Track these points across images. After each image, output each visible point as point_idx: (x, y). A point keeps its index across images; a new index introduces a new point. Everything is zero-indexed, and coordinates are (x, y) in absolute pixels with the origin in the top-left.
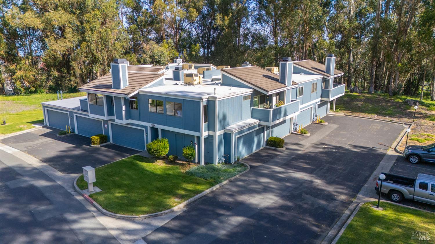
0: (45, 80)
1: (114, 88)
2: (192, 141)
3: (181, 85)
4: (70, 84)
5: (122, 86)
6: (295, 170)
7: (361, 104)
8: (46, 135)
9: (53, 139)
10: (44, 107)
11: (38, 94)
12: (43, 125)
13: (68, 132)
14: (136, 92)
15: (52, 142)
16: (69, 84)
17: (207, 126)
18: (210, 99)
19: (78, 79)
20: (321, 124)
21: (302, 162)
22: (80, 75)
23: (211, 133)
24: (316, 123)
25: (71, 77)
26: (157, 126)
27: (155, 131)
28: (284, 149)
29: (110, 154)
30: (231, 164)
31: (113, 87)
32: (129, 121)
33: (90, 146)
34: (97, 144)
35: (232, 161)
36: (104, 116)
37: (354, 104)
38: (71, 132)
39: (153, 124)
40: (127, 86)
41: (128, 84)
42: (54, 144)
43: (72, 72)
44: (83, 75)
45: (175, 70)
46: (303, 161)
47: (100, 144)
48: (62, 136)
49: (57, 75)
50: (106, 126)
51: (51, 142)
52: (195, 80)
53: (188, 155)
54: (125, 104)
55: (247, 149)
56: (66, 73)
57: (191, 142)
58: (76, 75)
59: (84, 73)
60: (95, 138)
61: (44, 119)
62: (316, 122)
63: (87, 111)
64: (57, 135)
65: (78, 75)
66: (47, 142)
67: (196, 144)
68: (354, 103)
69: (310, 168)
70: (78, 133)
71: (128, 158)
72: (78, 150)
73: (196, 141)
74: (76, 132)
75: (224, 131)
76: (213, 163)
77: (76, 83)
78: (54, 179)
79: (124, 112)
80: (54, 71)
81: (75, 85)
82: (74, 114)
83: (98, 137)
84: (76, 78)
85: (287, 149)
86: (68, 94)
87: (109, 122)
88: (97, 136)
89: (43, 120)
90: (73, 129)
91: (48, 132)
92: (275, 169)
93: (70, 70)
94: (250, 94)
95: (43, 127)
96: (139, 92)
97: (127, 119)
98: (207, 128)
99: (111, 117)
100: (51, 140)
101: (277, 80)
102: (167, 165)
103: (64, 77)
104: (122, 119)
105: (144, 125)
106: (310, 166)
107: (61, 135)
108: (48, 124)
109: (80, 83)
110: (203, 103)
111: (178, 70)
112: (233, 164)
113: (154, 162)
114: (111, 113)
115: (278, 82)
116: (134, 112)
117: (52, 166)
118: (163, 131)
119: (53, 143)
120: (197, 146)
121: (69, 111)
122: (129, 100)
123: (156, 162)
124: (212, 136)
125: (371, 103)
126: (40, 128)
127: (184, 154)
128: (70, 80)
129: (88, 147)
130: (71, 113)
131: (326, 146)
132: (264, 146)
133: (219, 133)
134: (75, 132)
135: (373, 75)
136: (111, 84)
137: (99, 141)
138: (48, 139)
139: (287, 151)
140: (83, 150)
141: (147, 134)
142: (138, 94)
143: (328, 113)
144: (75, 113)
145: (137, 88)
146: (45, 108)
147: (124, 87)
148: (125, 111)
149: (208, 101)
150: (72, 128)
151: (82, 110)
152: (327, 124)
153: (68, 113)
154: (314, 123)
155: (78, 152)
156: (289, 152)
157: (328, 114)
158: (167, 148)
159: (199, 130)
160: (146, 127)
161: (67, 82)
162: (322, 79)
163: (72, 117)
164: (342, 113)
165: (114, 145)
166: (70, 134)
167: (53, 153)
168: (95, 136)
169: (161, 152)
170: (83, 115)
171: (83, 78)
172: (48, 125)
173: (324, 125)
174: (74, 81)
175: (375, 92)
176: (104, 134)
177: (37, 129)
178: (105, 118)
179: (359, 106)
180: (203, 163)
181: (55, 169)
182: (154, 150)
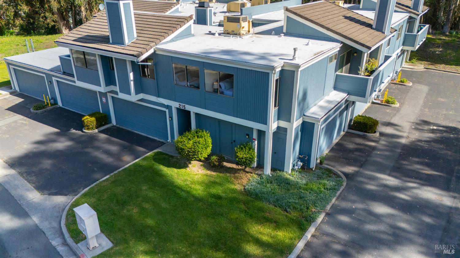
0: (12, 18)
1: (113, 44)
2: (247, 135)
3: (220, 34)
4: (46, 22)
5: (127, 41)
6: (418, 181)
7: (440, 51)
8: (15, 109)
9: (26, 117)
10: (9, 64)
11: (6, 36)
12: (11, 91)
13: (48, 104)
14: (151, 51)
15: (25, 122)
16: (44, 22)
17: (277, 113)
18: (285, 68)
19: (56, 16)
20: (404, 85)
21: (418, 163)
22: (58, 9)
23: (283, 124)
24: (396, 84)
25: (47, 13)
26: (188, 108)
27: (184, 115)
28: (377, 134)
29: (114, 149)
30: (312, 169)
31: (111, 41)
32: (141, 96)
33: (83, 132)
34: (92, 129)
35: (313, 165)
36: (100, 86)
37: (431, 51)
38: (52, 105)
39: (181, 104)
40: (134, 40)
41: (135, 35)
42: (26, 127)
43: (46, 6)
44: (62, 10)
45: (199, 6)
46: (417, 159)
47: (97, 128)
48: (39, 111)
49: (27, 11)
50: (104, 100)
51: (22, 123)
52: (243, 27)
53: (246, 160)
54: (134, 70)
55: (328, 140)
56: (39, 8)
57: (247, 137)
58: (52, 10)
59: (63, 7)
60: (89, 120)
61: (10, 79)
62: (395, 82)
63: (72, 76)
64: (31, 110)
65: (55, 10)
66: (15, 122)
67: (255, 139)
68: (431, 49)
69: (440, 176)
70: (63, 105)
71: (144, 159)
72: (62, 139)
73: (255, 136)
74: (60, 104)
75: (303, 118)
76: (283, 171)
77: (53, 21)
78: (27, 210)
79: (132, 83)
80: (22, 5)
81: (53, 24)
82: (54, 78)
83: (93, 119)
84: (53, 14)
85: (382, 134)
86: (45, 36)
87: (108, 94)
88: (91, 115)
89: (10, 81)
90: (54, 99)
91: (17, 102)
92: (385, 180)
93: (44, 4)
94: (337, 53)
95: (11, 93)
96: (155, 51)
97: (137, 93)
98: (277, 116)
99: (112, 88)
100: (22, 119)
101: (369, 26)
102: (209, 172)
103: (37, 13)
104: (129, 93)
105: (166, 104)
106: (437, 171)
107: (37, 110)
108: (17, 89)
109: (60, 21)
110: (275, 75)
111: (204, 7)
112: (314, 169)
113: (187, 166)
114: (110, 81)
115: (372, 28)
116: (149, 82)
117: (23, 177)
118: (197, 115)
119: (26, 125)
120: (256, 142)
121: (45, 73)
122: (139, 65)
123: (190, 166)
124: (285, 130)
125: (453, 50)
126: (6, 95)
127: (239, 158)
128: (45, 17)
129: (80, 132)
130: (49, 76)
131: (435, 128)
132: (346, 130)
133: (296, 123)
134: (57, 104)
135: (451, 10)
136: (108, 34)
137: (95, 124)
138: (18, 118)
139: (383, 138)
140: (71, 139)
141: (171, 117)
142: (154, 53)
143: (403, 66)
144: (54, 76)
145: (152, 44)
146: (10, 66)
147: (129, 41)
148: (135, 80)
149: (282, 71)
150: (52, 98)
151: (64, 73)
152: (411, 84)
153: (44, 75)
154: (392, 83)
155: (62, 144)
156: (387, 142)
157: (403, 68)
158: (208, 146)
159: (264, 120)
160: (168, 107)
161: (41, 19)
162: (408, 19)
163: (51, 82)
164: (419, 65)
165: (119, 128)
166: (50, 107)
167: (25, 146)
168: (89, 116)
169: (201, 154)
170: (66, 80)
171: (62, 14)
172: (18, 91)
173: (408, 86)
174: (51, 19)
175: (450, 33)
176: (101, 112)
177: (2, 98)
178: (102, 88)
179: (438, 54)
180: (268, 170)
181: (29, 183)
182: (190, 152)
